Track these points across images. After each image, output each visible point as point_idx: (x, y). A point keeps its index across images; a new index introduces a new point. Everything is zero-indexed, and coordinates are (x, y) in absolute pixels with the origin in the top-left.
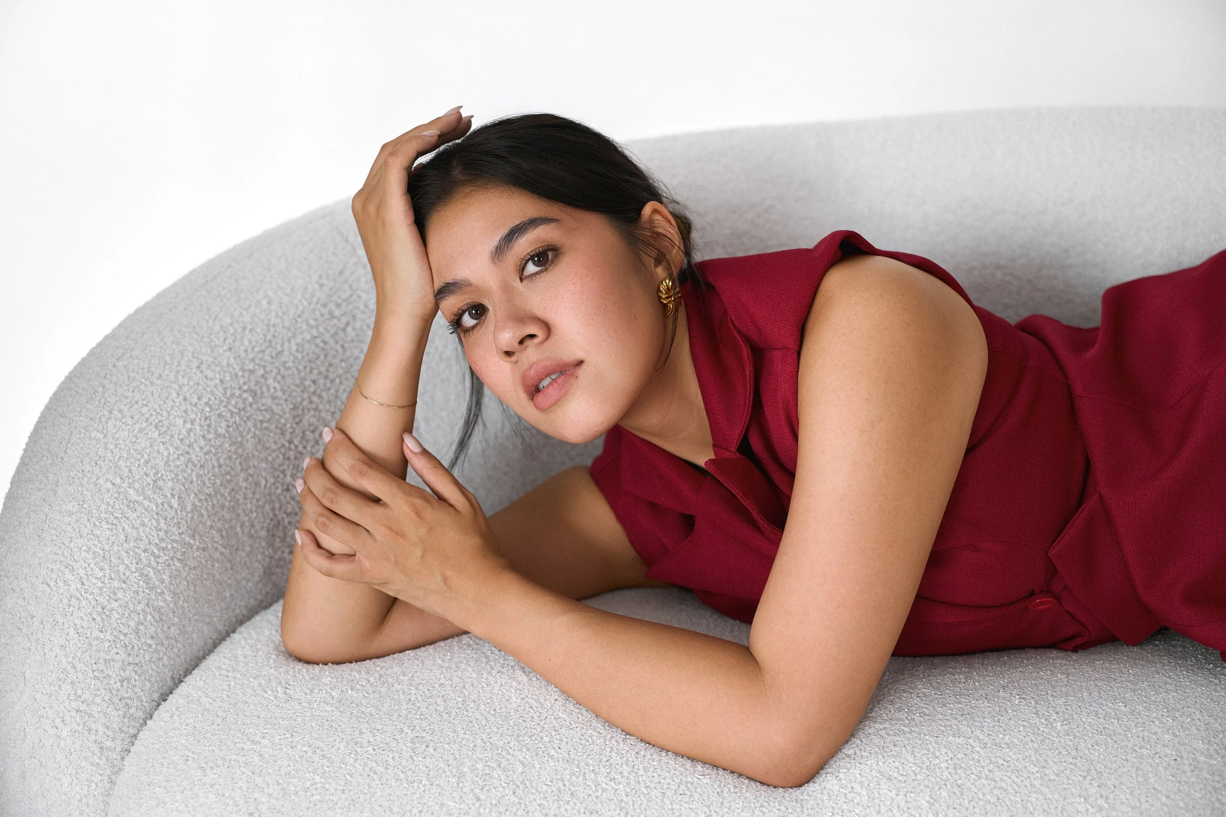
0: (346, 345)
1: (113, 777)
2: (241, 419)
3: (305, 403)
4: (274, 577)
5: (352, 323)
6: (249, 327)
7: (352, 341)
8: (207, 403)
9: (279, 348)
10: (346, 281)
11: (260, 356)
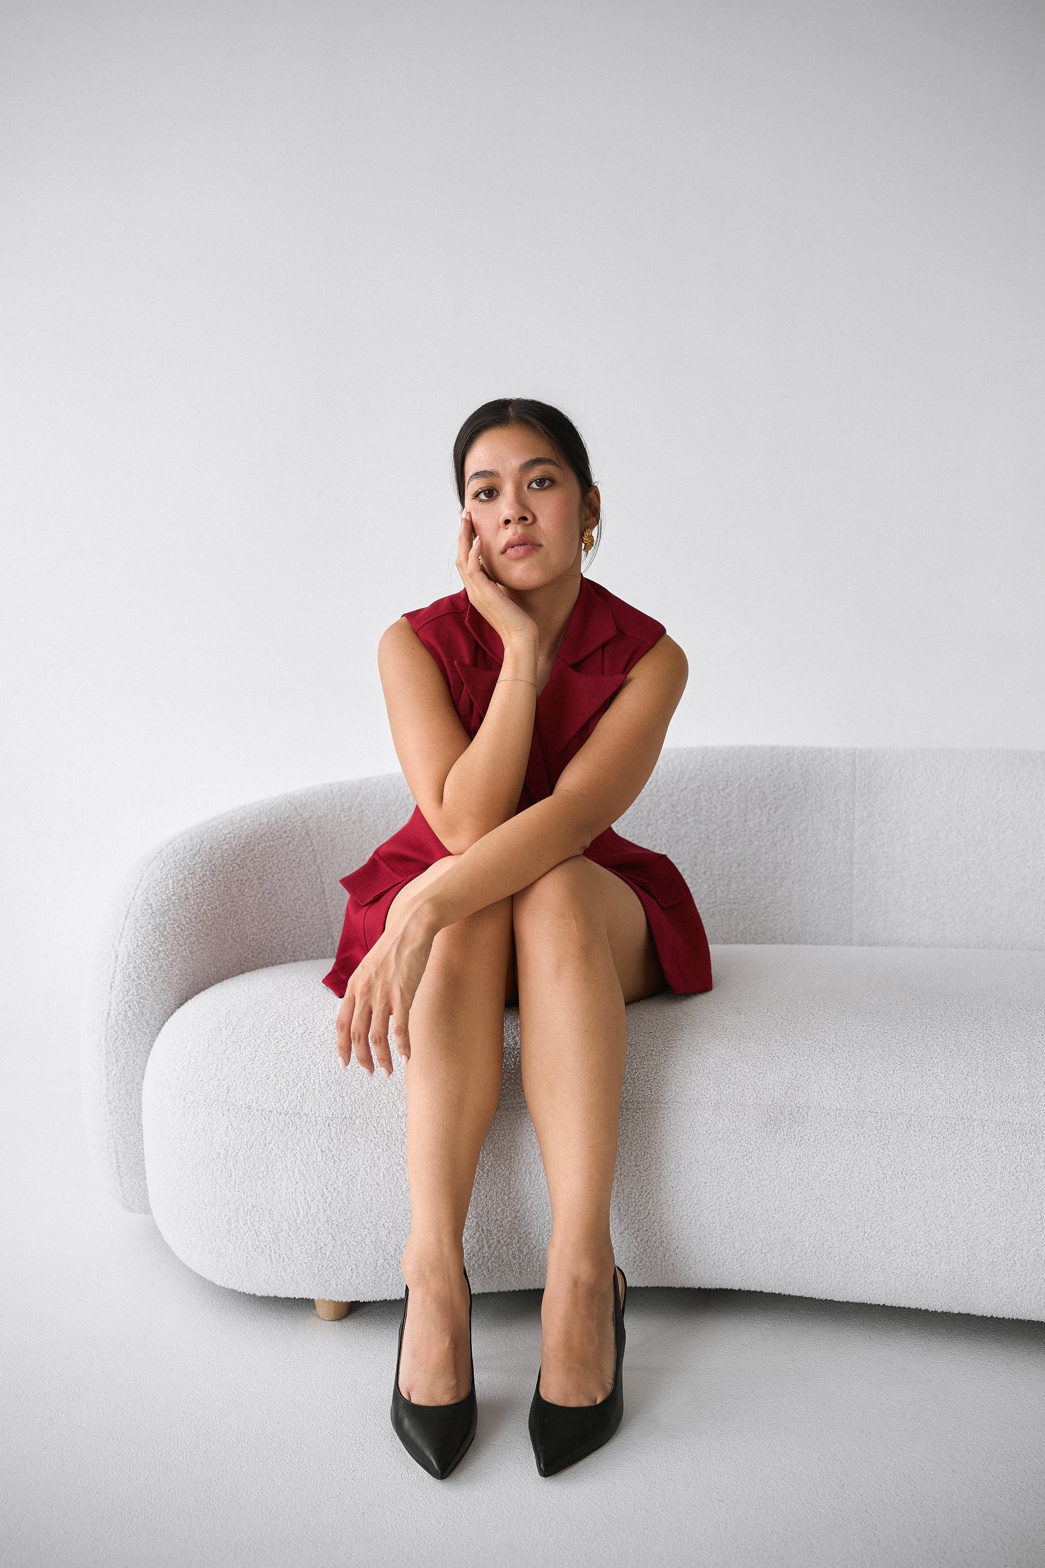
0: (289, 853)
1: (152, 1043)
2: (231, 876)
3: (264, 878)
4: (242, 967)
5: (292, 841)
6: (237, 836)
7: (292, 851)
8: (214, 865)
9: (253, 847)
10: (291, 821)
11: (243, 849)
